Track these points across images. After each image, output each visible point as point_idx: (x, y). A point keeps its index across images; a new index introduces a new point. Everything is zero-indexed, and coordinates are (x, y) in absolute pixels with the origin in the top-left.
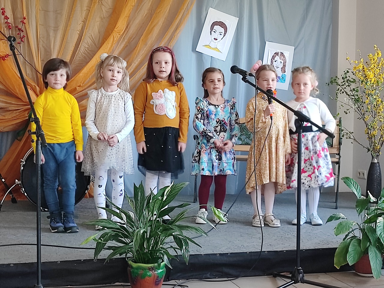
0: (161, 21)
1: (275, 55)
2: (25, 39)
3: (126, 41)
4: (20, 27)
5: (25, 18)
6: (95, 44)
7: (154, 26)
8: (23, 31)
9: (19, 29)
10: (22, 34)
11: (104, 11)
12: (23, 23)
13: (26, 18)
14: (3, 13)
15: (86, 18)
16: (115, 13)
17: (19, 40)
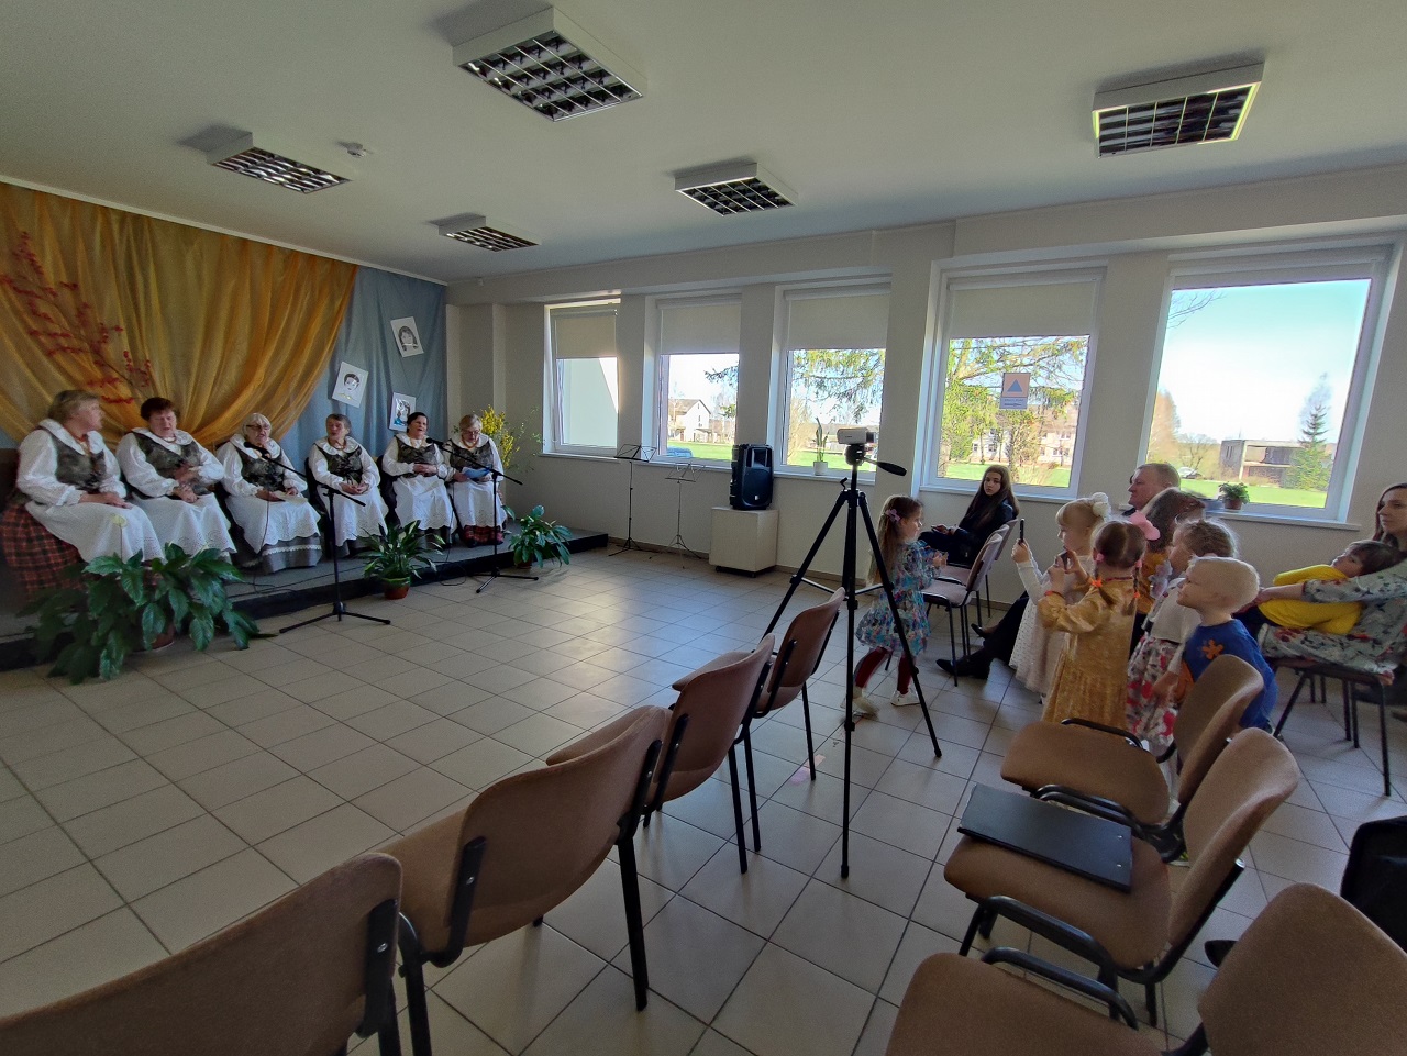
5: (149, 362)
9: (144, 373)
14: (126, 357)
15: (221, 365)
16: (252, 361)
17: (143, 383)
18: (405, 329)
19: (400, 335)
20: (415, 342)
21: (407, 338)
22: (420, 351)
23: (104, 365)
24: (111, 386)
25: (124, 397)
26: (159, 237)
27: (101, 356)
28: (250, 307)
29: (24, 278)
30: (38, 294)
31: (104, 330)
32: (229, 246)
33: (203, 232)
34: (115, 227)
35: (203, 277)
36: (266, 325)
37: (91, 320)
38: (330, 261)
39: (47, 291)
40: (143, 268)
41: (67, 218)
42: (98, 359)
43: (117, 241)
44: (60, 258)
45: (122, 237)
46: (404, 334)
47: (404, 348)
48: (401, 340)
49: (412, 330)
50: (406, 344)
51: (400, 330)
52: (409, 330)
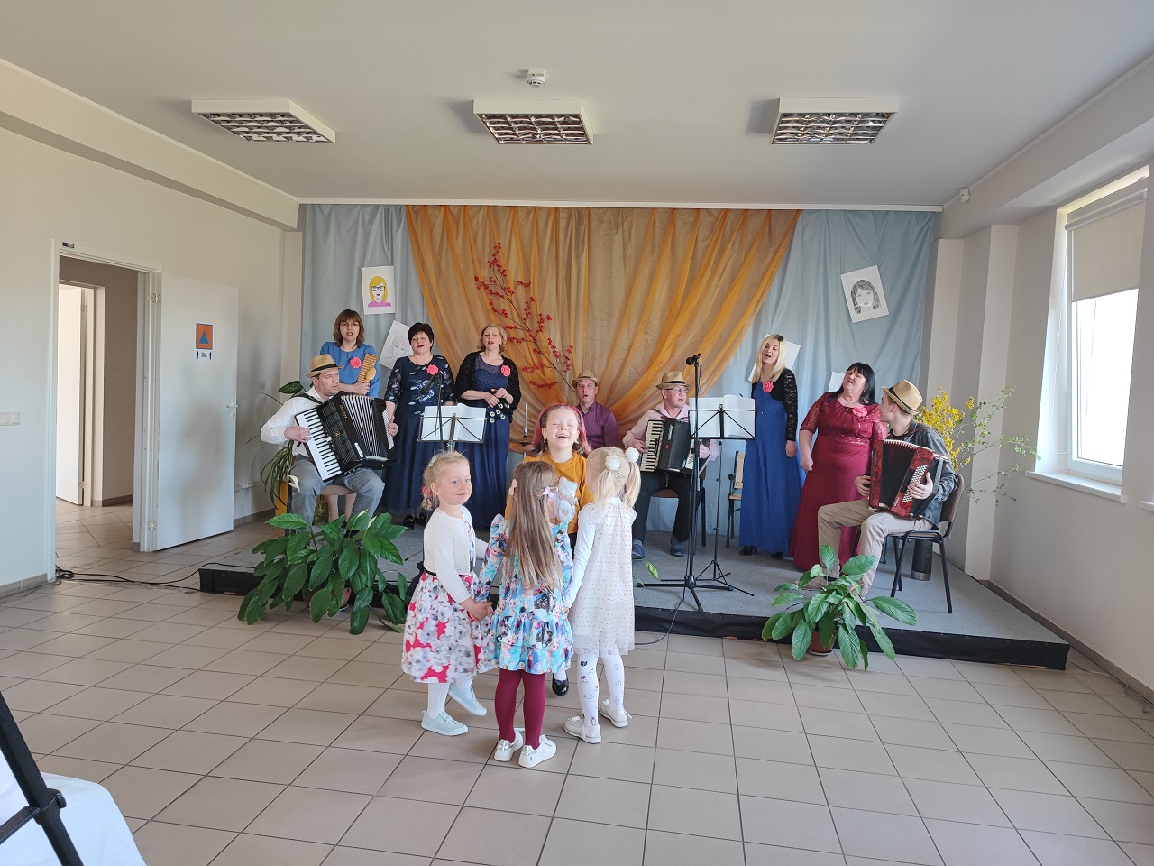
2: (571, 367)
4: (567, 355)
5: (571, 347)
6: (638, 372)
8: (569, 360)
9: (567, 358)
10: (569, 362)
11: (649, 340)
12: (570, 351)
14: (550, 344)
15: (630, 347)
16: (661, 341)
17: (565, 368)
18: (863, 284)
19: (853, 293)
20: (876, 299)
21: (864, 298)
23: (540, 352)
24: (539, 371)
25: (549, 382)
26: (594, 224)
27: (536, 345)
28: (668, 282)
29: (494, 282)
30: (501, 294)
31: (542, 320)
32: (657, 220)
33: (635, 211)
34: (563, 223)
35: (627, 257)
36: (680, 298)
37: (534, 312)
38: (766, 213)
39: (506, 291)
40: (578, 257)
41: (529, 224)
42: (536, 347)
43: (561, 236)
44: (521, 260)
45: (567, 232)
46: (859, 290)
47: (858, 310)
48: (854, 300)
49: (873, 284)
50: (861, 304)
51: (855, 286)
52: (869, 284)
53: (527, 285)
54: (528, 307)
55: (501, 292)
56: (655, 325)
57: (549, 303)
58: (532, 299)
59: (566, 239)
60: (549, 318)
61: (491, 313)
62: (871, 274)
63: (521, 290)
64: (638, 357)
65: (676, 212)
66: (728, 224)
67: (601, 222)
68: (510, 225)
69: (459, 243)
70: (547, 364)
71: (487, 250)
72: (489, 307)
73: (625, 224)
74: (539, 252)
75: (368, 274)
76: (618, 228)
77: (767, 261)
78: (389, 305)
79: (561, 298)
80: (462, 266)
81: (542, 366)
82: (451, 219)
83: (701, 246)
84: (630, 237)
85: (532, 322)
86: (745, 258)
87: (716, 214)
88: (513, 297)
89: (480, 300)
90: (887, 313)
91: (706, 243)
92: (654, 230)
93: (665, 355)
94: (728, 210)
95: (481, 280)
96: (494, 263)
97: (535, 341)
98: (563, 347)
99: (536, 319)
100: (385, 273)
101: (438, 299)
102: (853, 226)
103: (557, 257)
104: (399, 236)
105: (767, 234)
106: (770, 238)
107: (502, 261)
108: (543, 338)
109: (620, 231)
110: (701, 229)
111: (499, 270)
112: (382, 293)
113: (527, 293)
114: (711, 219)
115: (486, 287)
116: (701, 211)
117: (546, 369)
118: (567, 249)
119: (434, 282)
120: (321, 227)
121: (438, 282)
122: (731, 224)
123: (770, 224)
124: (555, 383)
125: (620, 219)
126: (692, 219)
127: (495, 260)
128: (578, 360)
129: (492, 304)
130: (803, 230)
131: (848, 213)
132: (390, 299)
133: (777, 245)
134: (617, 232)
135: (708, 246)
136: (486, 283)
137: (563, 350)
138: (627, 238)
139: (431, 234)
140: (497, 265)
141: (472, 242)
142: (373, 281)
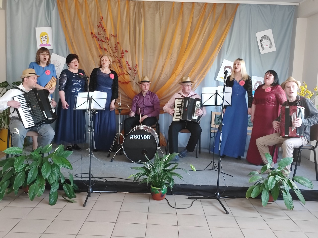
0: (198, 66)
1: (257, 82)
2: (137, 74)
3: (181, 75)
4: (135, 69)
6: (167, 77)
7: (195, 69)
8: (136, 71)
9: (135, 70)
10: (136, 72)
11: (172, 62)
12: (136, 67)
13: (138, 65)
14: (127, 63)
15: (164, 65)
16: (178, 62)
17: (134, 75)
18: (265, 37)
19: (261, 41)
20: (271, 44)
21: (266, 43)
22: (274, 49)
23: (122, 67)
24: (122, 76)
25: (126, 81)
26: (147, 9)
27: (120, 64)
28: (180, 36)
29: (100, 35)
30: (103, 40)
31: (123, 53)
32: (175, 7)
33: (165, 3)
34: (132, 8)
35: (162, 24)
36: (186, 43)
37: (119, 49)
38: (223, 5)
39: (106, 39)
40: (139, 23)
41: (116, 8)
42: (121, 65)
43: (131, 14)
44: (113, 25)
45: (134, 12)
46: (264, 40)
47: (263, 48)
48: (261, 44)
49: (270, 37)
50: (264, 46)
51: (262, 38)
52: (268, 37)
53: (116, 36)
54: (116, 47)
55: (104, 40)
56: (175, 55)
57: (126, 44)
58: (118, 43)
59: (133, 15)
60: (126, 52)
61: (99, 50)
62: (269, 33)
63: (112, 39)
64: (167, 69)
65: (184, 3)
66: (207, 10)
67: (149, 7)
68: (107, 8)
69: (83, 16)
70: (126, 73)
71: (96, 20)
72: (98, 46)
73: (160, 9)
74: (121, 21)
75: (39, 31)
76: (157, 10)
77: (224, 27)
78: (50, 45)
79: (131, 42)
80: (85, 27)
81: (123, 74)
82: (79, 5)
83: (195, 19)
84: (163, 15)
85: (118, 53)
86: (215, 25)
87: (201, 5)
88: (109, 42)
89: (94, 43)
90: (276, 50)
91: (197, 18)
92: (174, 12)
93: (180, 68)
94: (207, 3)
95: (94, 34)
96: (100, 26)
97: (120, 62)
98: (133, 65)
99: (120, 52)
100: (47, 30)
101: (74, 43)
102: (261, 11)
103: (129, 23)
104: (54, 13)
105: (224, 14)
106: (226, 17)
107: (104, 25)
108: (124, 61)
109: (158, 12)
110: (195, 11)
111: (102, 29)
112: (46, 40)
113: (116, 40)
114: (199, 7)
115: (96, 37)
116: (195, 3)
117: (125, 75)
118: (134, 20)
119: (71, 35)
120: (14, 7)
121: (73, 34)
122: (208, 10)
123: (225, 10)
124: (129, 82)
125: (158, 7)
126: (191, 7)
127: (101, 25)
128: (140, 71)
129: (99, 45)
130: (240, 13)
131: (259, 6)
132: (50, 42)
133: (228, 19)
134: (157, 12)
135: (198, 19)
136: (96, 35)
137: (133, 66)
138: (161, 15)
139: (69, 12)
140: (101, 27)
141: (90, 16)
142: (42, 34)
